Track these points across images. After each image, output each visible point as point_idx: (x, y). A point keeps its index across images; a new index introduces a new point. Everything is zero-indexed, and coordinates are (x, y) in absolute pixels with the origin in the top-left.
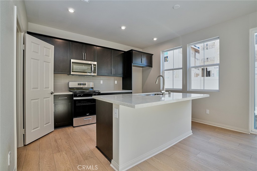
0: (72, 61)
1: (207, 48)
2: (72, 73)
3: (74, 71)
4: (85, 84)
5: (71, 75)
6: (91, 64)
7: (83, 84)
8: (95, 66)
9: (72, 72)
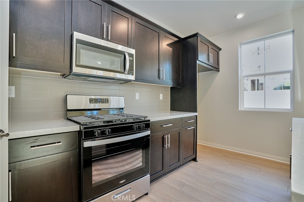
0: (77, 35)
1: (258, 52)
2: (76, 70)
3: (81, 63)
4: (106, 101)
5: (74, 75)
6: (124, 52)
7: (101, 99)
8: (132, 59)
9: (77, 66)
